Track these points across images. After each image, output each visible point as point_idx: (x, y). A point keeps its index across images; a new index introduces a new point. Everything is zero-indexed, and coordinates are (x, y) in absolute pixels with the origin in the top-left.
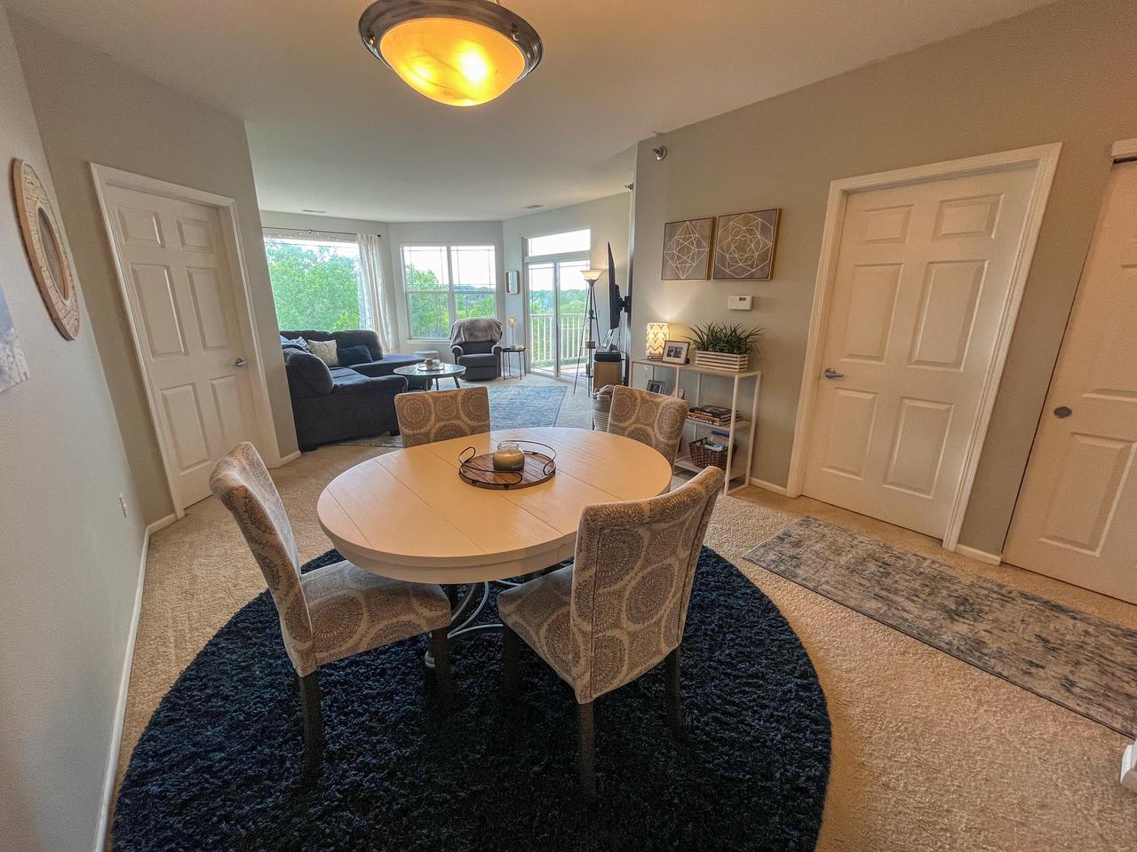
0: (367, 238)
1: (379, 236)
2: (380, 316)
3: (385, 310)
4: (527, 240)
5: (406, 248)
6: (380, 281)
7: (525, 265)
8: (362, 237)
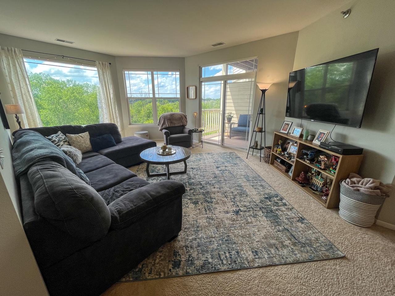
0: (103, 64)
1: (110, 64)
2: (112, 112)
3: (115, 108)
4: (201, 68)
5: (126, 72)
6: (111, 91)
7: (200, 82)
8: (99, 63)
